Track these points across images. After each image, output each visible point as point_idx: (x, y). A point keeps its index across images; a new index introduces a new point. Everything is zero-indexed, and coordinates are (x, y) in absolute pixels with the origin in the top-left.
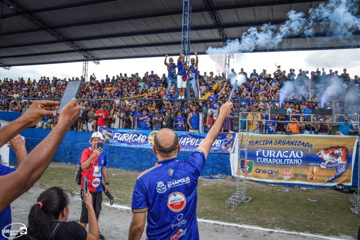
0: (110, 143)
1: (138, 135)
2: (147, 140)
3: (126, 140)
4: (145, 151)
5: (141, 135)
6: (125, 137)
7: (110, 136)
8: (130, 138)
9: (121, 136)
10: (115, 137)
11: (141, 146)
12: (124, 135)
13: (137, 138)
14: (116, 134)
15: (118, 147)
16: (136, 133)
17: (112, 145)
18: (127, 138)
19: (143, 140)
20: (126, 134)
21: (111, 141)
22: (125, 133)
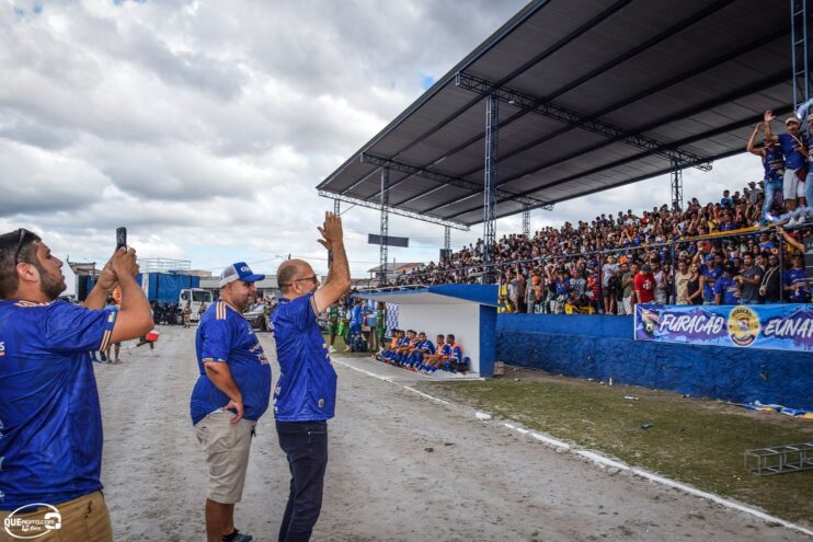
0: (654, 337)
1: (708, 318)
2: (724, 327)
3: (685, 330)
4: (719, 353)
5: (713, 318)
6: (682, 324)
7: (655, 323)
8: (691, 325)
9: (675, 321)
10: (664, 323)
11: (713, 342)
12: (682, 318)
13: (705, 323)
14: (666, 317)
15: (670, 345)
16: (705, 314)
17: (659, 340)
18: (686, 325)
19: (717, 329)
20: (684, 317)
21: (656, 333)
22: (683, 314)
